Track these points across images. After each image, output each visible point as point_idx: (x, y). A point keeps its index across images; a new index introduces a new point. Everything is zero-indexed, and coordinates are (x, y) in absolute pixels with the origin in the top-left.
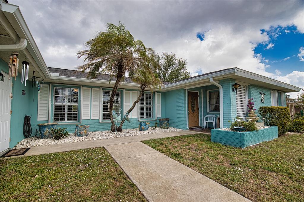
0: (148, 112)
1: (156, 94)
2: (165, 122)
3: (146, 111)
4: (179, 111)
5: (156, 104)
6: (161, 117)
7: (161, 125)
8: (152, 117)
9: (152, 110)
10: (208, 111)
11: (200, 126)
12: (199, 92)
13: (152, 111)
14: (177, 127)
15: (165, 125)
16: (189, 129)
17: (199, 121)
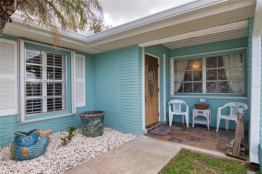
0: (54, 97)
1: (74, 56)
2: (96, 122)
3: (48, 94)
4: (126, 95)
5: (72, 78)
6: (85, 105)
7: (85, 129)
8: (63, 108)
9: (63, 92)
10: (172, 93)
11: (159, 121)
12: (159, 58)
13: (63, 94)
14: (120, 129)
15: (96, 129)
16: (146, 132)
17: (159, 112)
